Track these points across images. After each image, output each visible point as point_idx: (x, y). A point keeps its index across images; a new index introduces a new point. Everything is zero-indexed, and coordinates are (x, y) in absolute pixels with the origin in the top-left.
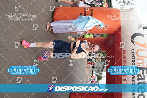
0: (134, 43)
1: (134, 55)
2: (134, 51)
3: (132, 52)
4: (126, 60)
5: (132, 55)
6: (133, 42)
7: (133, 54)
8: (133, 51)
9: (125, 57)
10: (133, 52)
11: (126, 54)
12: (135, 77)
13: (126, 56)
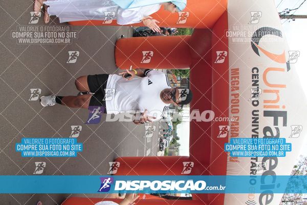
0: (260, 51)
1: (258, 81)
2: (258, 72)
3: (253, 75)
4: (238, 94)
5: (253, 81)
6: (255, 49)
7: (255, 79)
8: (255, 71)
9: (236, 86)
10: (255, 75)
11: (238, 77)
12: (258, 133)
13: (237, 84)
